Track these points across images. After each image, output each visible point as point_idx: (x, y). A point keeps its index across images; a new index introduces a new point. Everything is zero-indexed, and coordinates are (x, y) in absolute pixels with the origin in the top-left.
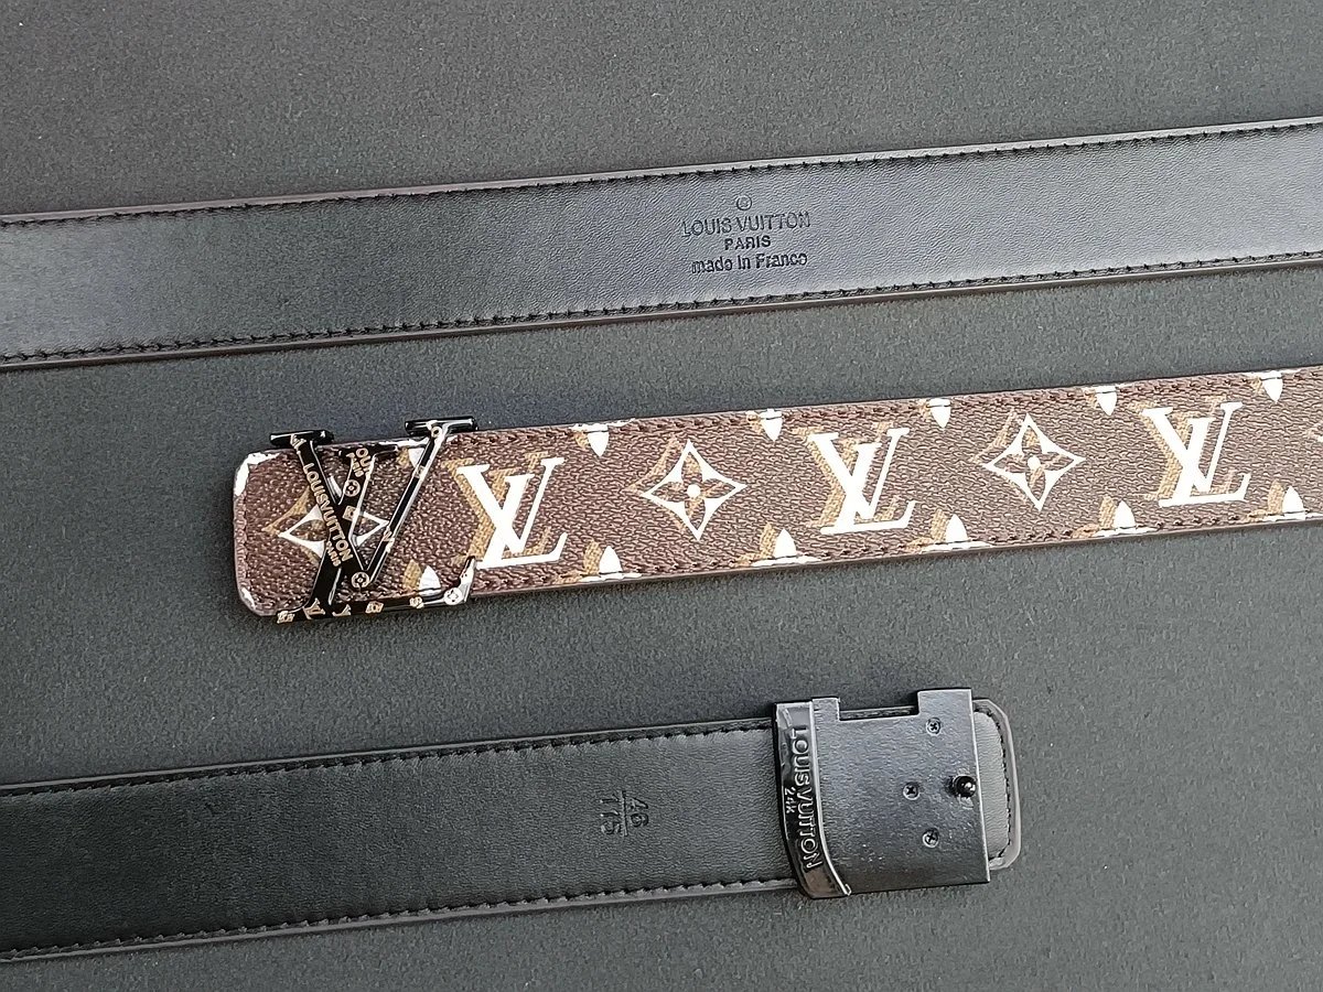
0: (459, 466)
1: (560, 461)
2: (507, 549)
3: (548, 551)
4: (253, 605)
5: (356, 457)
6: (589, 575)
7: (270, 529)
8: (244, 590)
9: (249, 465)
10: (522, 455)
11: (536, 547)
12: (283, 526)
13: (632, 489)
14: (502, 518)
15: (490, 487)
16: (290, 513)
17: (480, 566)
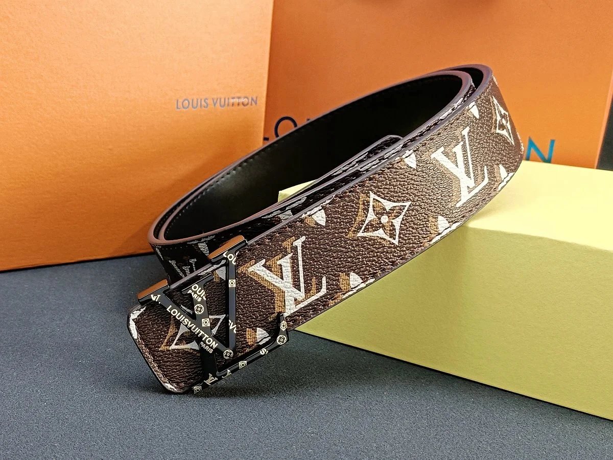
0: (248, 268)
1: (303, 238)
2: (296, 300)
3: (318, 290)
4: (175, 390)
5: (193, 291)
6: (346, 292)
7: (163, 348)
8: (166, 384)
9: (133, 320)
10: (281, 246)
11: (312, 291)
12: (169, 343)
13: (351, 235)
14: (285, 284)
15: (271, 271)
16: (169, 334)
17: (286, 315)
